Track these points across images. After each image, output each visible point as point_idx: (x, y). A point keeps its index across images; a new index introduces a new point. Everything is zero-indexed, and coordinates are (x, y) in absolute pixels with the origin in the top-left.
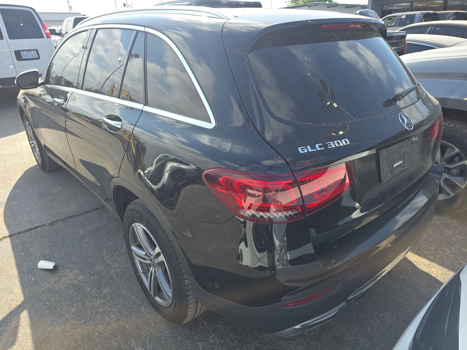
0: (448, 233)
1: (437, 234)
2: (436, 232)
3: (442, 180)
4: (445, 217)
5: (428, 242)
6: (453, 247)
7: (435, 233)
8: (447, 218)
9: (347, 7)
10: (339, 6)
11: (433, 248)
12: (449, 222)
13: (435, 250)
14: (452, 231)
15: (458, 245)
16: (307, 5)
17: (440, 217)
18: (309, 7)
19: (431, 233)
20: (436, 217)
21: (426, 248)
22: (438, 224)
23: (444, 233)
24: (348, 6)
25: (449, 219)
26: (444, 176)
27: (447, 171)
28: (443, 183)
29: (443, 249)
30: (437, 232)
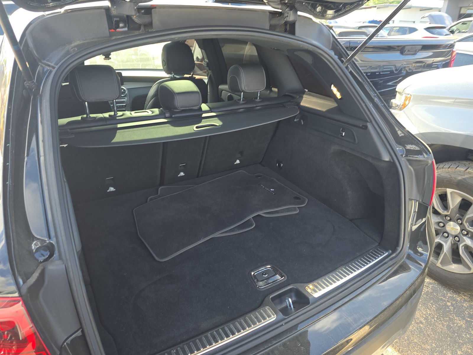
0: (459, 325)
1: (442, 324)
2: (442, 319)
3: (462, 247)
4: (463, 297)
5: (424, 334)
6: (459, 350)
7: (439, 321)
8: (466, 298)
9: (421, 9)
10: (412, 9)
11: (429, 347)
12: (466, 306)
13: (432, 350)
14: (467, 321)
15: (468, 348)
16: (375, 7)
17: (454, 296)
18: (378, 8)
19: (435, 320)
20: (449, 295)
21: (419, 345)
22: (448, 307)
23: (453, 324)
24: (423, 9)
25: (467, 301)
26: (464, 241)
27: (470, 236)
28: (462, 251)
29: (443, 352)
30: (444, 320)
